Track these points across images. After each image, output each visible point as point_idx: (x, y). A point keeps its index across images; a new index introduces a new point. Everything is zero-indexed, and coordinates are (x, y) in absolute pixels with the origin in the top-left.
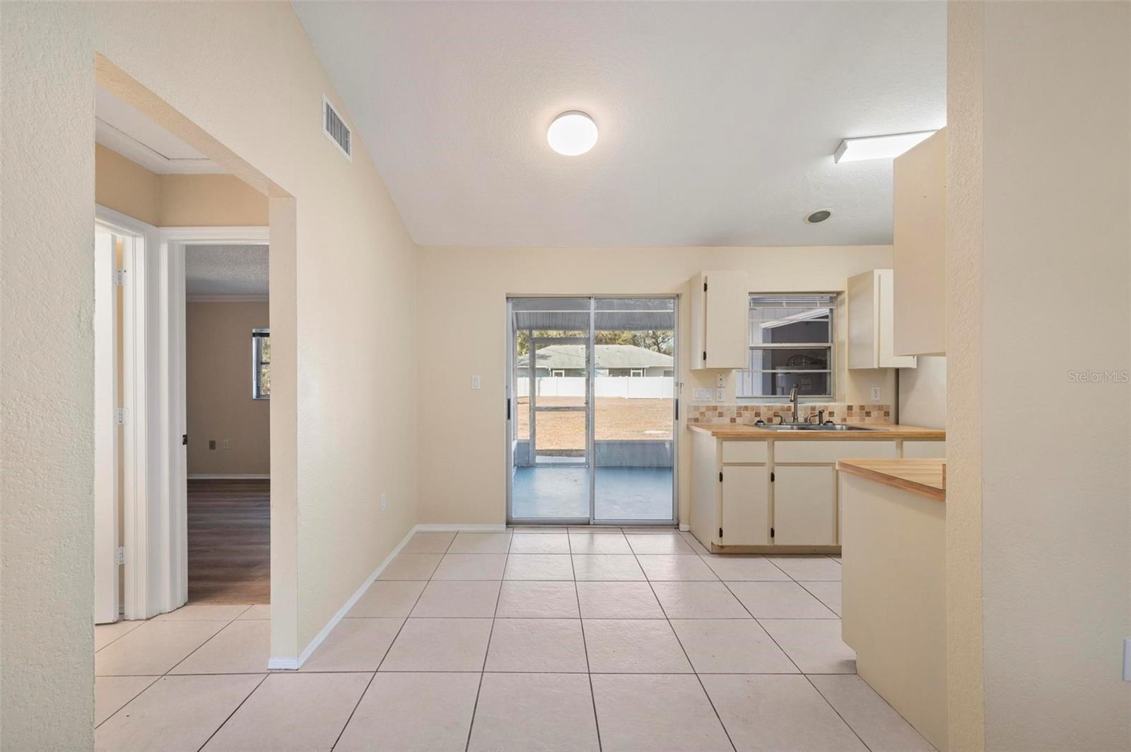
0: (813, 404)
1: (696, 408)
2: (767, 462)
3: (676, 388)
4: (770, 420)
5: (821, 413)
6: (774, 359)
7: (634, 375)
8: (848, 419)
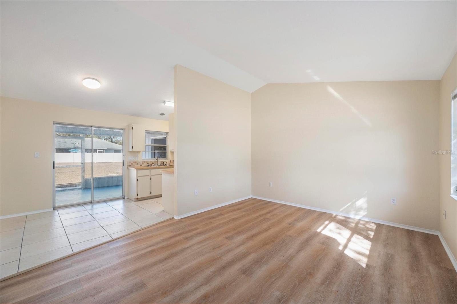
0: (162, 160)
1: (130, 162)
2: (149, 175)
3: (123, 157)
4: (151, 165)
5: (164, 162)
6: (155, 148)
7: (99, 152)
8: (170, 164)
